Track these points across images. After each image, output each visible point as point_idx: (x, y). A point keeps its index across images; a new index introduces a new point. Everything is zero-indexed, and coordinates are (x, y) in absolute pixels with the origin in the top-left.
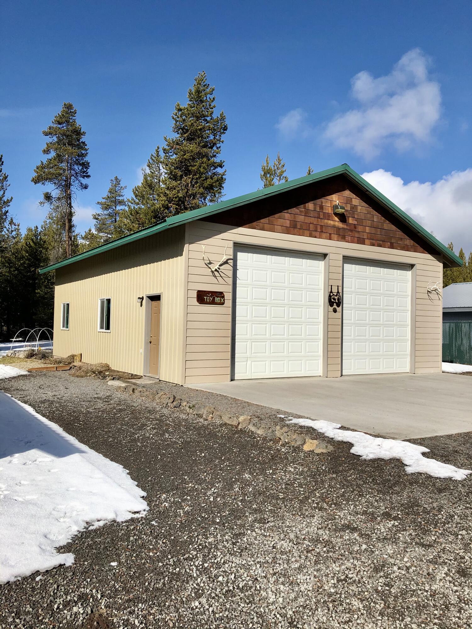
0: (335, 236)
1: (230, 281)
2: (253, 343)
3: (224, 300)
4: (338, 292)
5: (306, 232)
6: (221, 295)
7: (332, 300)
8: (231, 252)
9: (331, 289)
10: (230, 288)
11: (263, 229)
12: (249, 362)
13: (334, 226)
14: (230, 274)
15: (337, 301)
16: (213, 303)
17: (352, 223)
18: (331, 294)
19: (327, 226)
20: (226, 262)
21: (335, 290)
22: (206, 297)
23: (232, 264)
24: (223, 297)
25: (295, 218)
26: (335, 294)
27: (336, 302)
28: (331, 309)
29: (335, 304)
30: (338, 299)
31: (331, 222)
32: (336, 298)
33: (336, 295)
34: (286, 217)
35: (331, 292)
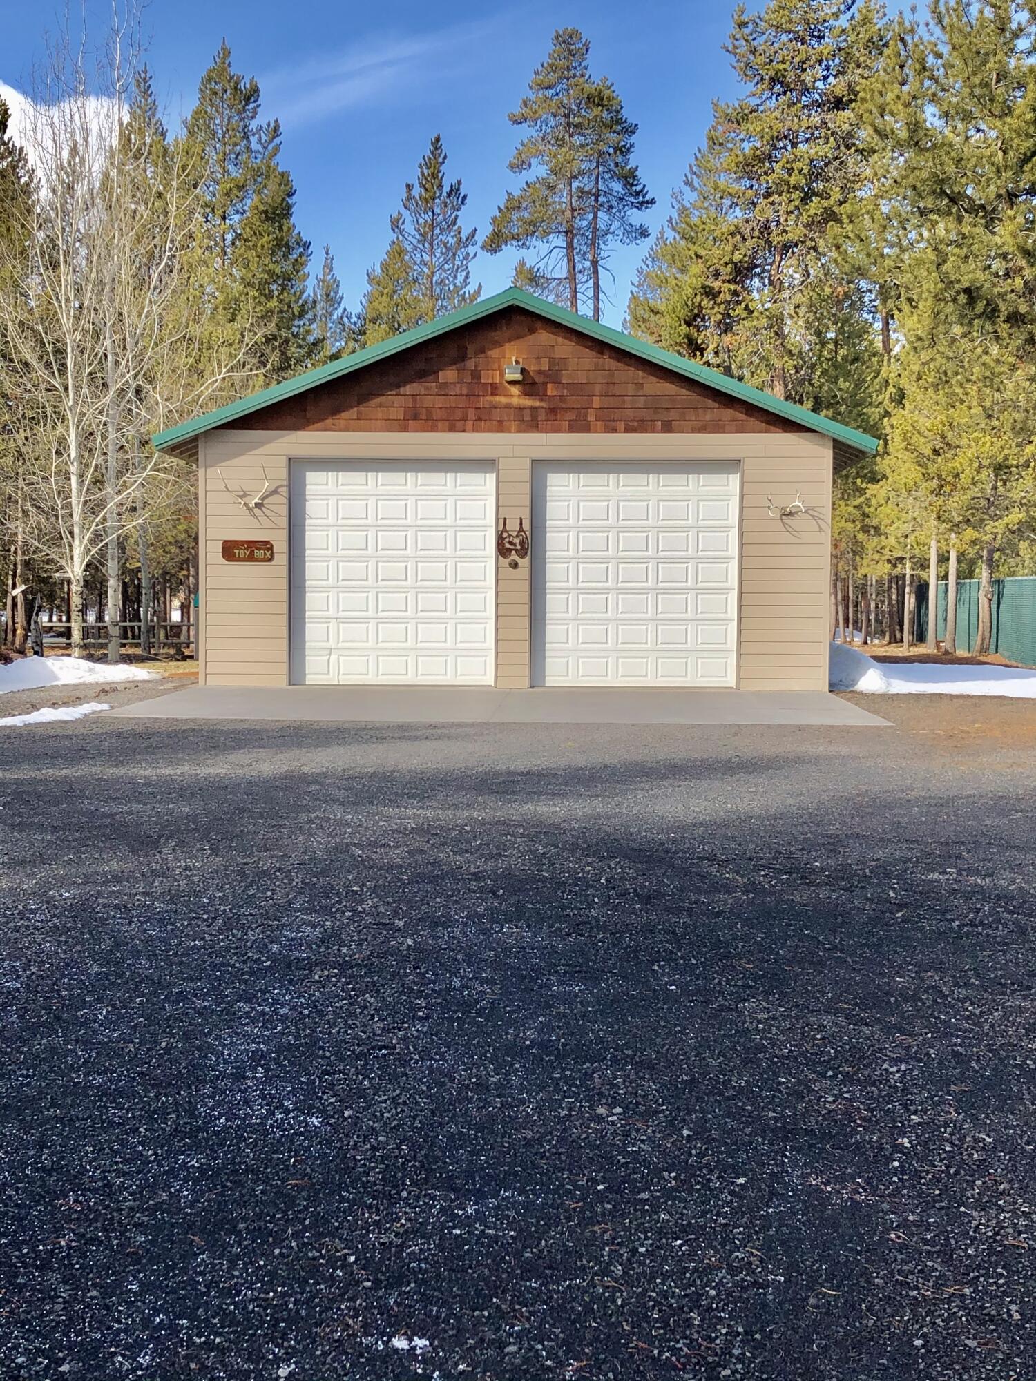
0: (514, 425)
1: (284, 522)
2: (341, 625)
3: (272, 555)
4: (521, 530)
5: (440, 424)
6: (267, 546)
7: (508, 546)
8: (283, 473)
9: (505, 524)
10: (284, 534)
11: (347, 429)
12: (334, 658)
13: (508, 406)
14: (284, 510)
15: (518, 547)
16: (251, 558)
17: (555, 393)
18: (505, 535)
19: (494, 407)
20: (275, 492)
21: (513, 527)
22: (237, 551)
23: (285, 494)
24: (271, 549)
25: (415, 401)
26: (515, 534)
27: (516, 550)
28: (505, 562)
29: (513, 552)
30: (522, 543)
31: (502, 400)
32: (517, 541)
33: (517, 536)
34: (395, 402)
35: (504, 530)
